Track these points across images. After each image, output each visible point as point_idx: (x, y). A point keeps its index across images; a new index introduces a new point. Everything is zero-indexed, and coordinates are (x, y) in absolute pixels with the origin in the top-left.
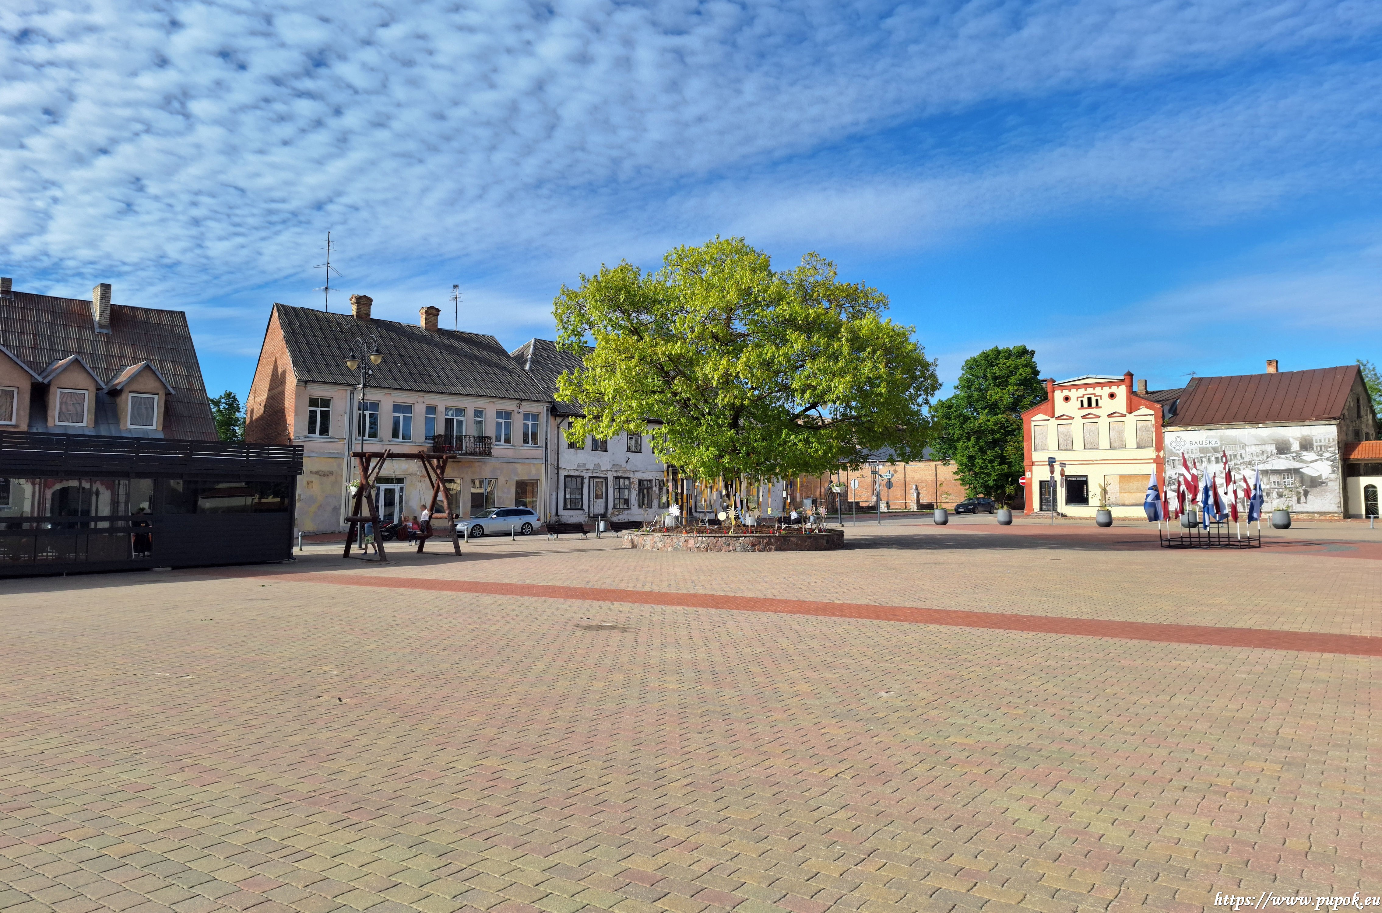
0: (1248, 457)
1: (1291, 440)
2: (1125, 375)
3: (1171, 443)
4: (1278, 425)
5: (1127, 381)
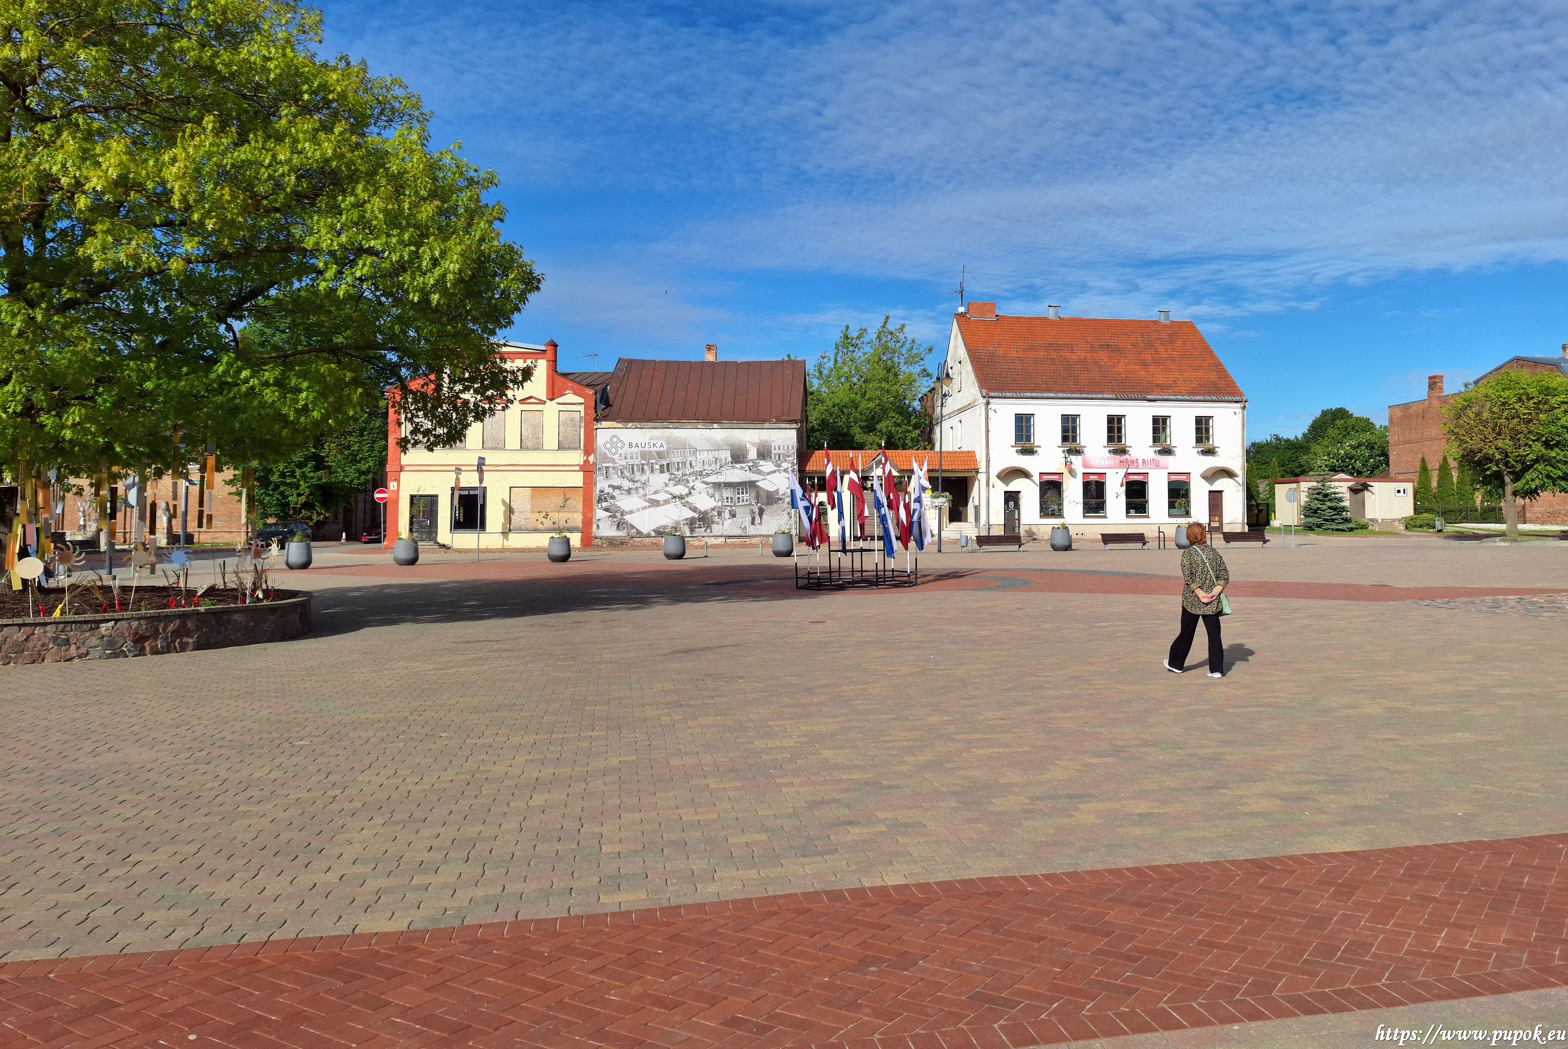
0: (701, 465)
1: (748, 445)
2: (546, 345)
3: (605, 445)
5: (550, 353)
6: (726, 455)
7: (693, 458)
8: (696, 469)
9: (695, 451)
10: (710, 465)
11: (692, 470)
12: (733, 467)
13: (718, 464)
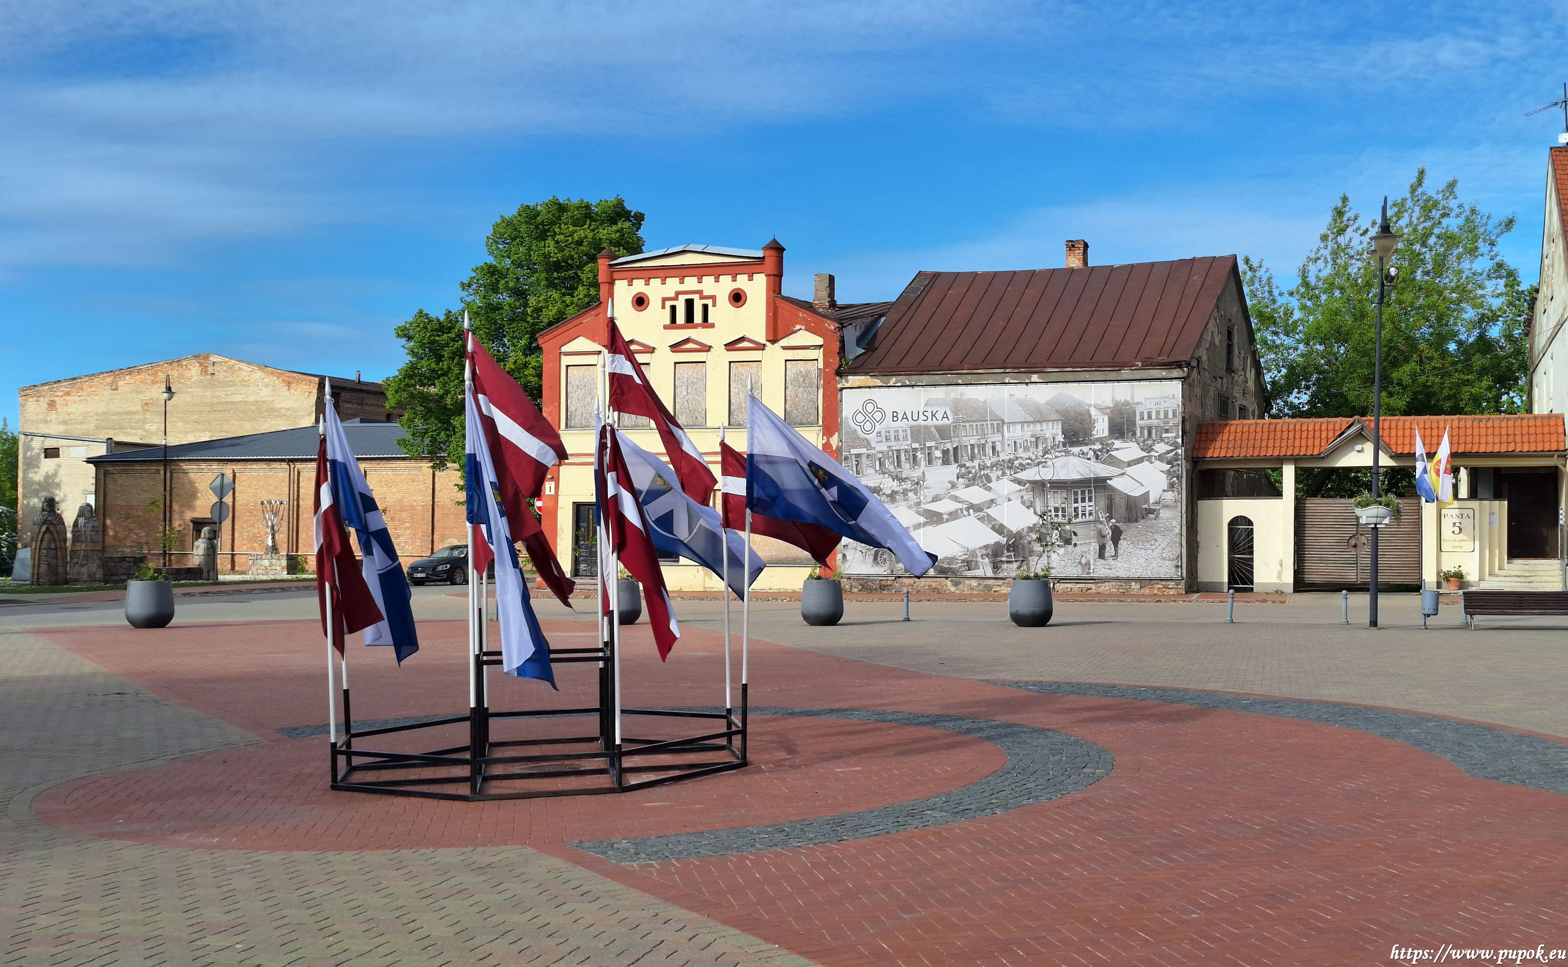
0: (1009, 450)
1: (1093, 412)
2: (765, 249)
3: (854, 417)
4: (1070, 377)
5: (770, 263)
6: (1054, 431)
7: (997, 438)
8: (1003, 456)
9: (1000, 425)
10: (1026, 449)
11: (994, 459)
12: (1067, 453)
13: (1040, 448)
